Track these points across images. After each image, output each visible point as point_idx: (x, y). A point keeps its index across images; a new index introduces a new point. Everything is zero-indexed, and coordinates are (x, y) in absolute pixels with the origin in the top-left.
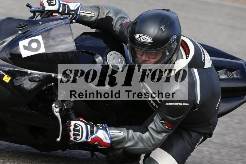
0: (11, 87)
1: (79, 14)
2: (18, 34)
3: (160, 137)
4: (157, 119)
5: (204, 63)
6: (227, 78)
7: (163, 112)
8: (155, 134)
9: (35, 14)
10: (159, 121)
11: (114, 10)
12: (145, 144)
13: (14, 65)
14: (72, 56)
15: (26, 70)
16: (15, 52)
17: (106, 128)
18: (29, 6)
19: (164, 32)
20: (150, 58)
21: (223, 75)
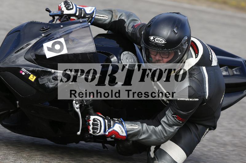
0: (36, 86)
1: (94, 17)
2: (41, 37)
3: (172, 130)
4: (169, 113)
5: (211, 62)
6: (228, 74)
7: (175, 107)
8: (167, 127)
9: (54, 18)
10: (171, 115)
11: (126, 13)
12: (158, 137)
13: (39, 65)
14: (90, 56)
15: (49, 70)
16: (39, 53)
17: (122, 122)
18: (48, 10)
19: (177, 33)
20: (163, 57)
21: (224, 71)
